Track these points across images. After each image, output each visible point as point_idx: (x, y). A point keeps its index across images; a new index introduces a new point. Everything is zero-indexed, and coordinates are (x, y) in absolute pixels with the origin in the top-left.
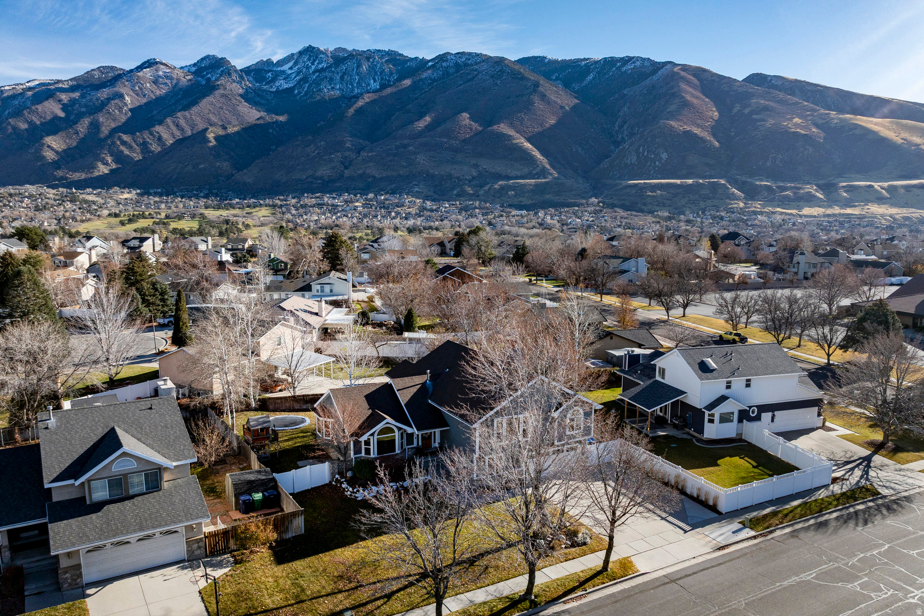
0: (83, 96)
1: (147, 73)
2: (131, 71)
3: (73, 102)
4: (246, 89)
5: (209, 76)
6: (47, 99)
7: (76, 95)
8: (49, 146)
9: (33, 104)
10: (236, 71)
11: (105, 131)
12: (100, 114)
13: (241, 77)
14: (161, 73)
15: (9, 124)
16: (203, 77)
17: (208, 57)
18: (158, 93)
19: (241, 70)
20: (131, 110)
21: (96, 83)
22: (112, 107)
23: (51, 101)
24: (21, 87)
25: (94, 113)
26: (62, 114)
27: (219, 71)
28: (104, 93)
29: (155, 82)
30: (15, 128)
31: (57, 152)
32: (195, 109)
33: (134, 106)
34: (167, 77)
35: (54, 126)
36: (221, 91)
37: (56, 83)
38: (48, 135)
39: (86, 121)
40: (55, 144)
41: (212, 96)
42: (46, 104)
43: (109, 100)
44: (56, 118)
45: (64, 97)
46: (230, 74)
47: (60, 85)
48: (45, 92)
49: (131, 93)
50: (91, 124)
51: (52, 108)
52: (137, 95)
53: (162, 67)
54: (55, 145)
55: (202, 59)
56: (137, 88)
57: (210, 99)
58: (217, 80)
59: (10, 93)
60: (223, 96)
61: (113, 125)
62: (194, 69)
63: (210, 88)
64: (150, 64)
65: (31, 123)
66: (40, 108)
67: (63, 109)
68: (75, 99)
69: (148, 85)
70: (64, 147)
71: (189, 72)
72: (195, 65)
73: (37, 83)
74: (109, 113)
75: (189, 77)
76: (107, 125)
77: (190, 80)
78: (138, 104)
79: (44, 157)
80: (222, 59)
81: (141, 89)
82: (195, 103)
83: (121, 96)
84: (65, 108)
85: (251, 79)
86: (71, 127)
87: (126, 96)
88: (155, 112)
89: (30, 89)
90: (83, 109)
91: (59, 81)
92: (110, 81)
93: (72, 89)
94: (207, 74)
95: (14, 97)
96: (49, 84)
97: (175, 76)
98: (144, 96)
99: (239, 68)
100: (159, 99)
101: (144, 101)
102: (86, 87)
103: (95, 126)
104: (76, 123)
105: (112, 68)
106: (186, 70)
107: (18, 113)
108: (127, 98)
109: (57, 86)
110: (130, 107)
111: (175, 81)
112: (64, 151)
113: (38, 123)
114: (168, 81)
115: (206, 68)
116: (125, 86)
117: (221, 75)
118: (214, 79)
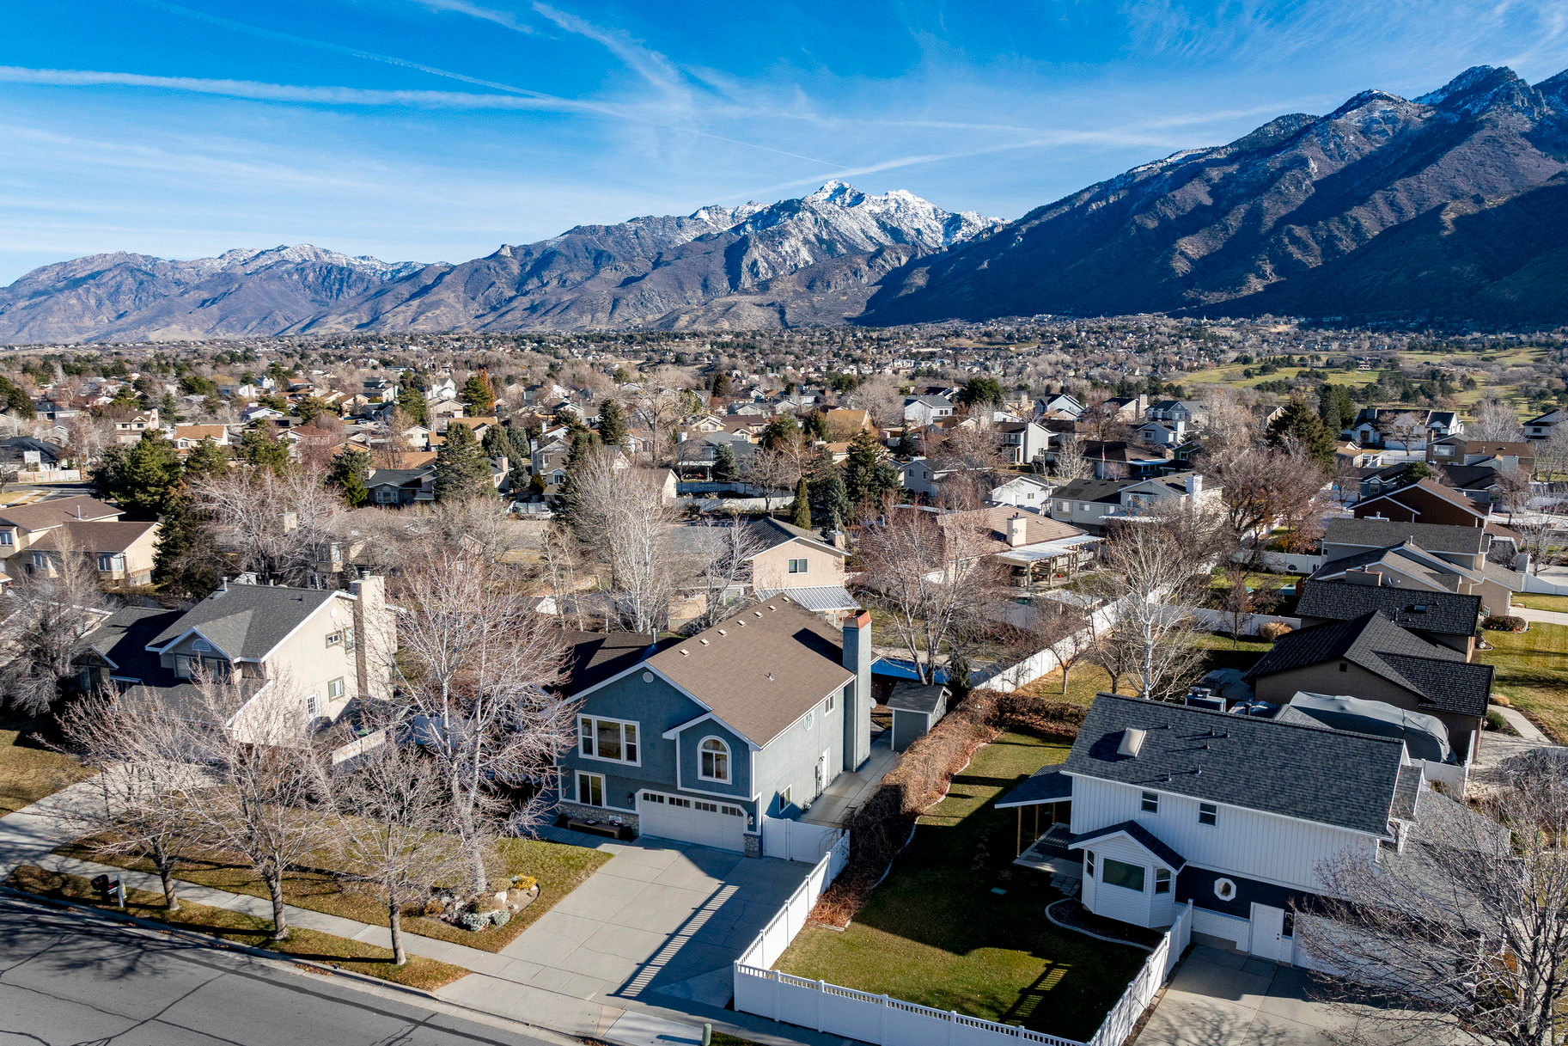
0: (1242, 170)
1: (1354, 117)
2: (1328, 117)
3: (1227, 179)
4: (1541, 123)
5: (1468, 106)
6: (1190, 180)
7: (1233, 169)
8: (1182, 253)
9: (1171, 190)
10: (1525, 89)
11: (1269, 222)
12: (1266, 196)
13: (1534, 100)
14: (1376, 114)
15: (1134, 222)
16: (1454, 111)
17: (1471, 71)
18: (1367, 149)
19: (1535, 87)
20: (1315, 184)
21: (1268, 145)
22: (1285, 184)
23: (1196, 182)
24: (1160, 165)
25: (1256, 195)
26: (1208, 201)
27: (1490, 96)
28: (1276, 162)
29: (1365, 131)
30: (1140, 228)
31: (1192, 261)
32: (1430, 171)
33: (1323, 176)
34: (1386, 120)
35: (1194, 221)
36: (1486, 132)
37: (1208, 153)
38: (1184, 235)
39: (1242, 209)
40: (1192, 247)
41: (1467, 143)
42: (1188, 187)
43: (1283, 170)
44: (1200, 207)
45: (1215, 174)
46: (1509, 98)
47: (1215, 156)
48: (1190, 169)
49: (1321, 155)
50: (1249, 213)
51: (1197, 193)
52: (1331, 157)
53: (1380, 102)
54: (1191, 251)
55: (1460, 78)
56: (1332, 146)
57: (1463, 149)
58: (1481, 112)
59: (1145, 176)
60: (1489, 140)
61: (1283, 212)
62: (1441, 98)
63: (1467, 128)
64: (1360, 101)
65: (1163, 219)
66: (1178, 194)
67: (1210, 194)
68: (1231, 174)
69: (1352, 138)
70: (1203, 252)
71: (1430, 105)
72: (1444, 89)
73: (1182, 156)
74: (1280, 193)
75: (1429, 115)
76: (1273, 209)
77: (1429, 119)
78: (1329, 172)
79: (1173, 270)
80: (1500, 69)
81: (1338, 146)
82: (1431, 159)
83: (1303, 163)
84: (1214, 191)
85: (1556, 99)
86: (1218, 220)
87: (1311, 161)
88: (1357, 184)
89: (1172, 166)
90: (1241, 191)
91: (1214, 150)
92: (1290, 139)
93: (1231, 160)
94: (1465, 103)
95: (1147, 181)
96: (1200, 156)
97: (1401, 116)
98: (1342, 158)
99: (1531, 83)
100: (1367, 160)
101: (1342, 165)
102: (1253, 153)
103: (1255, 215)
104: (1226, 213)
105: (1298, 117)
106: (1427, 101)
107: (1148, 207)
108: (1313, 165)
109: (1209, 157)
110: (1315, 178)
111: (1400, 126)
112: (1203, 258)
113: (1173, 217)
114: (1388, 128)
115: (1465, 93)
116: (1312, 144)
117: (1492, 102)
118: (1476, 111)
